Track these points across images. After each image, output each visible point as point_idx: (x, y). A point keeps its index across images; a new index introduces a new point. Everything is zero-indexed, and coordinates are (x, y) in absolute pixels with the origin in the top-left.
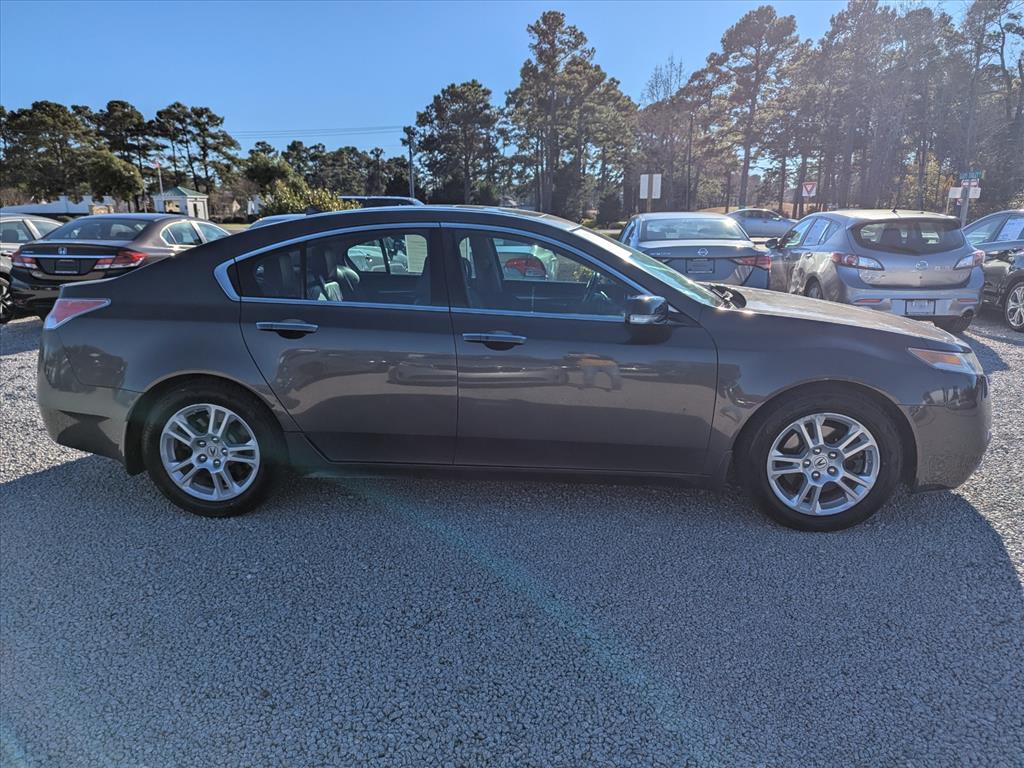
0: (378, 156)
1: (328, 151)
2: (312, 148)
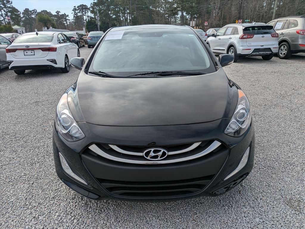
0: (58, 13)
1: (38, 12)
2: (32, 11)
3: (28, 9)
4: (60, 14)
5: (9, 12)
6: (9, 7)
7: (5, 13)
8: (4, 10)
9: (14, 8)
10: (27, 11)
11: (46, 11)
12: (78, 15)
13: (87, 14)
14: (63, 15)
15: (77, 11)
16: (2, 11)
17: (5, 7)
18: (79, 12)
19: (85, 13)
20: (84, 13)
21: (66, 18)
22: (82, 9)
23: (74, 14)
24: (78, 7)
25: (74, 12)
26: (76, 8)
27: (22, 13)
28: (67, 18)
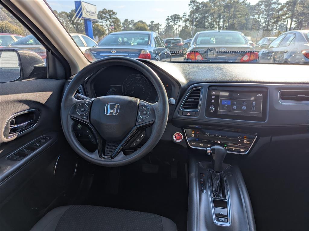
3: (127, 20)
4: (154, 23)
5: (113, 22)
6: (114, 18)
7: (110, 23)
8: (109, 21)
9: (117, 19)
10: (126, 21)
11: (142, 21)
12: (170, 25)
13: (178, 23)
14: (157, 24)
15: (169, 21)
16: (108, 21)
17: (111, 18)
18: (171, 22)
19: (177, 22)
20: (175, 22)
21: (158, 28)
22: (175, 18)
23: (167, 23)
24: (171, 17)
25: (166, 22)
26: (169, 18)
27: (122, 23)
28: (160, 27)
